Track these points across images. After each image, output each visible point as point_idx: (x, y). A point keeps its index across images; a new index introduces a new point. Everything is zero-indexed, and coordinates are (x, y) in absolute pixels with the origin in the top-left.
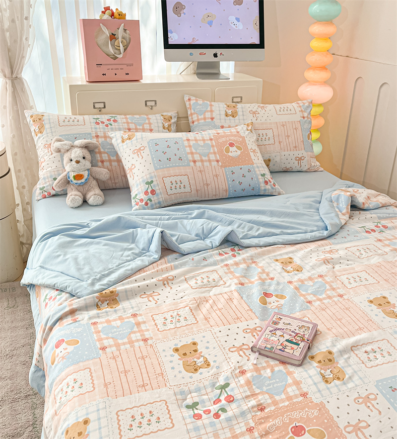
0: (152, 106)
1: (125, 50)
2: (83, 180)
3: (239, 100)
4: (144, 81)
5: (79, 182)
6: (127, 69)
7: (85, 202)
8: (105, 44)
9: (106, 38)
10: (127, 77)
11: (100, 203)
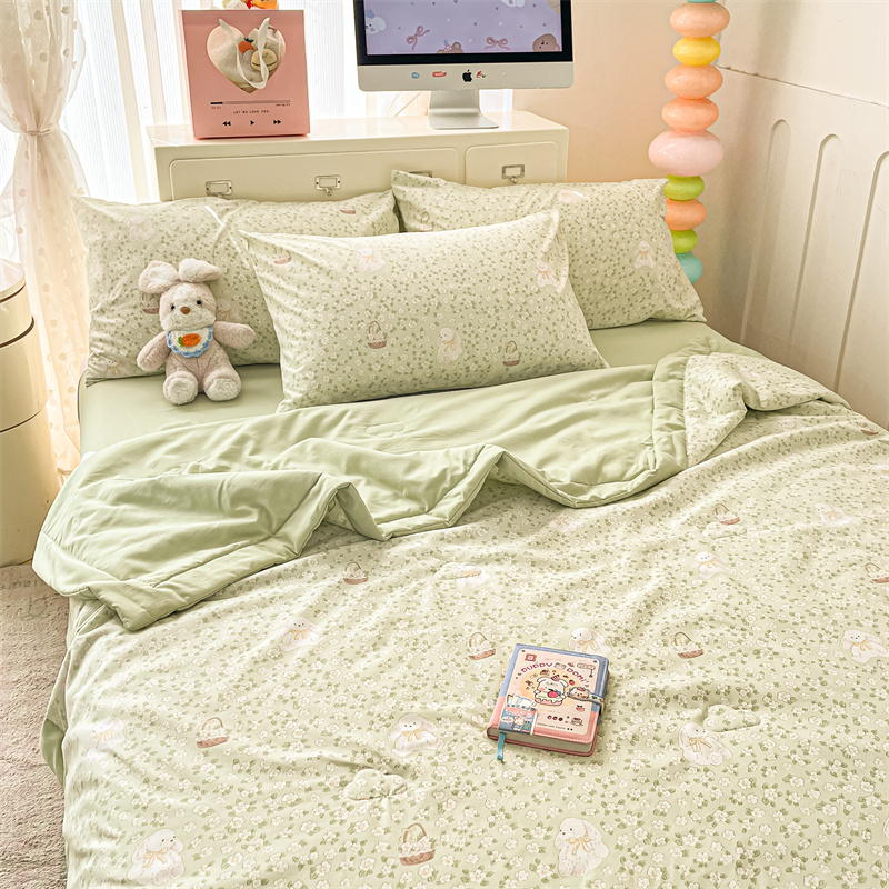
0: (330, 189)
1: (271, 73)
2: (199, 348)
3: (517, 171)
4: (314, 137)
5: (192, 350)
6: (276, 113)
8: (231, 62)
9: (233, 47)
10: (277, 129)
11: (233, 395)
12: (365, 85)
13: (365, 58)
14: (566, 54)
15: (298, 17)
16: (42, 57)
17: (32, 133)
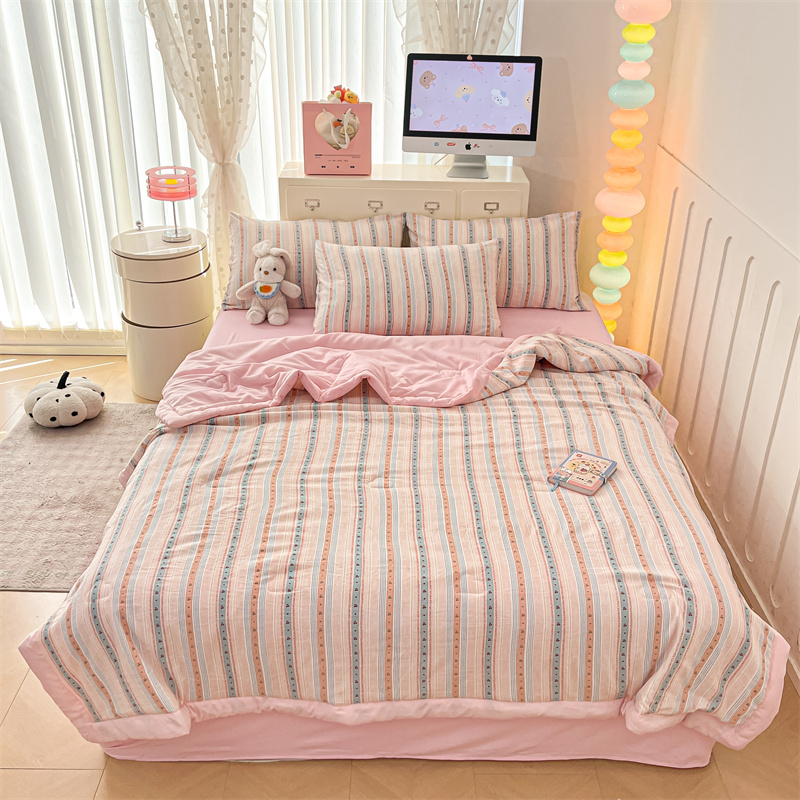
0: (377, 209)
1: (351, 139)
3: (495, 207)
4: (373, 177)
5: (266, 294)
6: (352, 161)
8: (328, 131)
9: (330, 125)
10: (352, 171)
12: (405, 149)
13: (407, 132)
14: (532, 137)
15: (368, 106)
16: (229, 124)
17: (220, 164)
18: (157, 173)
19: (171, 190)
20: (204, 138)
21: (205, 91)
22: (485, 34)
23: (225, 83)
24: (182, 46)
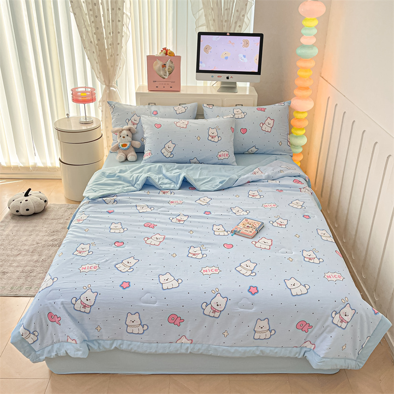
1: (170, 74)
2: (127, 147)
4: (182, 92)
5: (125, 148)
6: (171, 84)
7: (126, 159)
8: (159, 70)
9: (160, 66)
10: (171, 89)
11: (135, 160)
12: (197, 79)
13: (198, 71)
14: (259, 73)
15: (179, 57)
16: (112, 66)
17: (107, 86)
18: (77, 90)
19: (83, 98)
20: (100, 73)
21: (100, 51)
22: (236, 23)
23: (110, 46)
24: (89, 29)
